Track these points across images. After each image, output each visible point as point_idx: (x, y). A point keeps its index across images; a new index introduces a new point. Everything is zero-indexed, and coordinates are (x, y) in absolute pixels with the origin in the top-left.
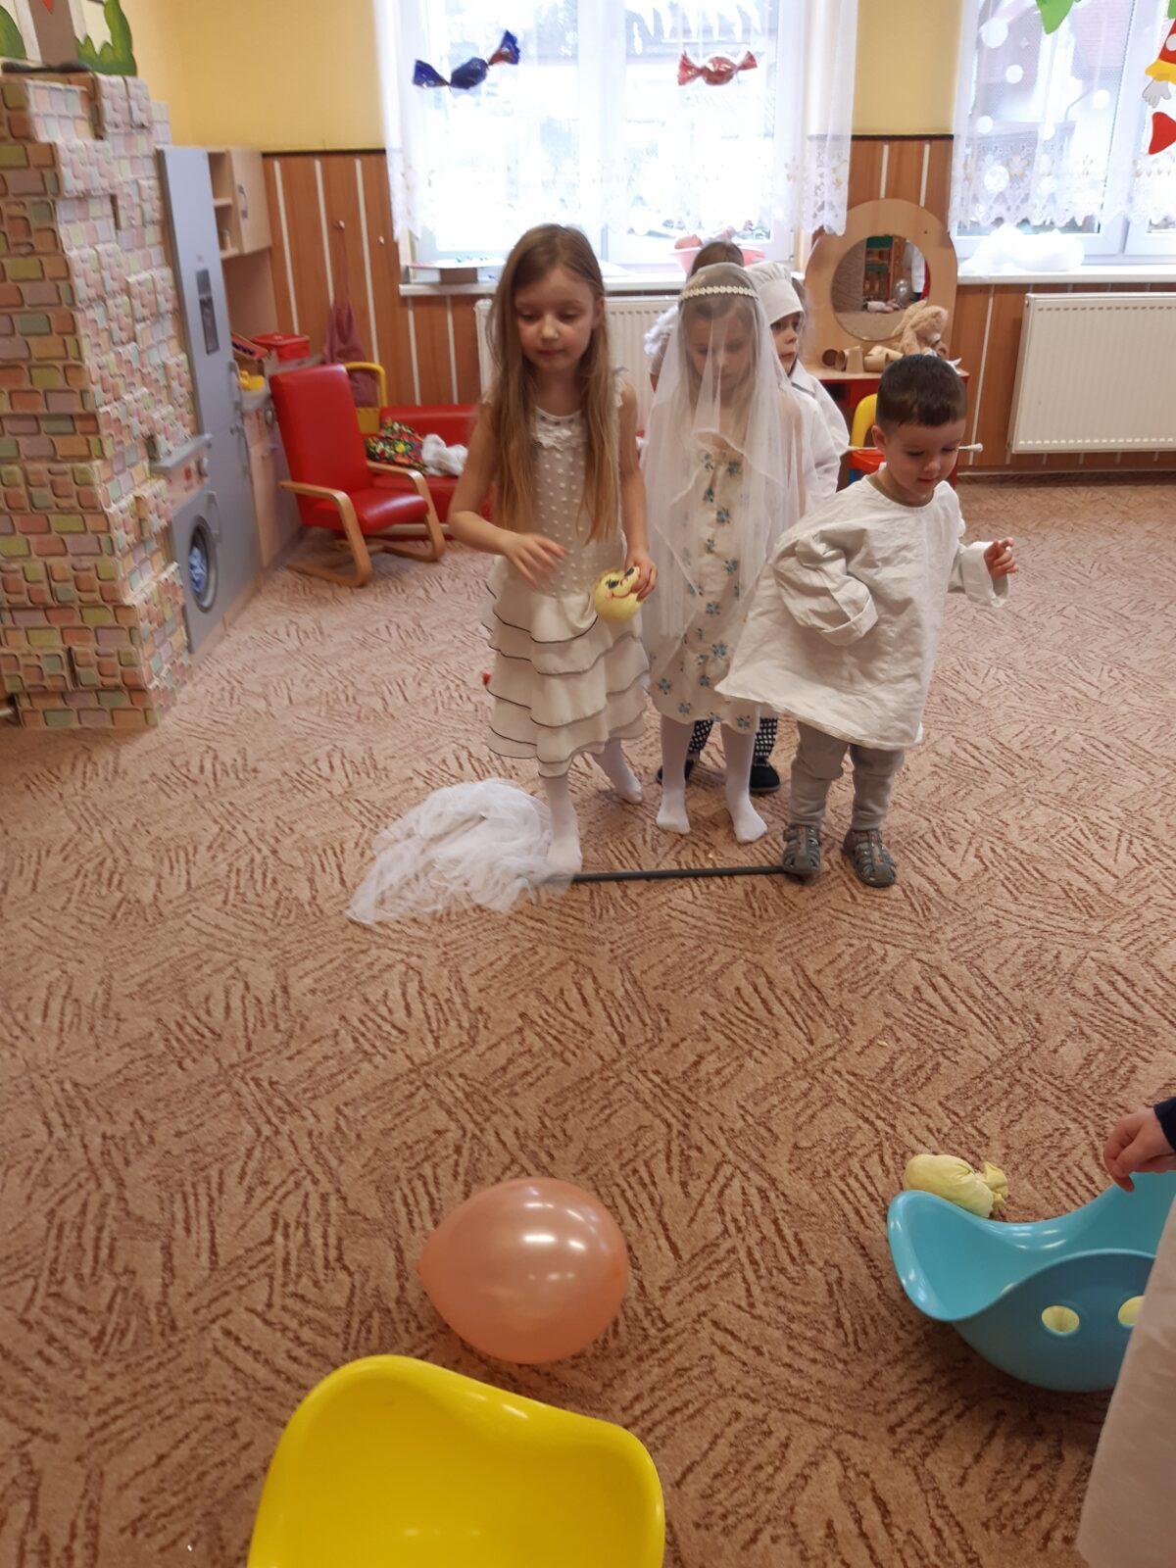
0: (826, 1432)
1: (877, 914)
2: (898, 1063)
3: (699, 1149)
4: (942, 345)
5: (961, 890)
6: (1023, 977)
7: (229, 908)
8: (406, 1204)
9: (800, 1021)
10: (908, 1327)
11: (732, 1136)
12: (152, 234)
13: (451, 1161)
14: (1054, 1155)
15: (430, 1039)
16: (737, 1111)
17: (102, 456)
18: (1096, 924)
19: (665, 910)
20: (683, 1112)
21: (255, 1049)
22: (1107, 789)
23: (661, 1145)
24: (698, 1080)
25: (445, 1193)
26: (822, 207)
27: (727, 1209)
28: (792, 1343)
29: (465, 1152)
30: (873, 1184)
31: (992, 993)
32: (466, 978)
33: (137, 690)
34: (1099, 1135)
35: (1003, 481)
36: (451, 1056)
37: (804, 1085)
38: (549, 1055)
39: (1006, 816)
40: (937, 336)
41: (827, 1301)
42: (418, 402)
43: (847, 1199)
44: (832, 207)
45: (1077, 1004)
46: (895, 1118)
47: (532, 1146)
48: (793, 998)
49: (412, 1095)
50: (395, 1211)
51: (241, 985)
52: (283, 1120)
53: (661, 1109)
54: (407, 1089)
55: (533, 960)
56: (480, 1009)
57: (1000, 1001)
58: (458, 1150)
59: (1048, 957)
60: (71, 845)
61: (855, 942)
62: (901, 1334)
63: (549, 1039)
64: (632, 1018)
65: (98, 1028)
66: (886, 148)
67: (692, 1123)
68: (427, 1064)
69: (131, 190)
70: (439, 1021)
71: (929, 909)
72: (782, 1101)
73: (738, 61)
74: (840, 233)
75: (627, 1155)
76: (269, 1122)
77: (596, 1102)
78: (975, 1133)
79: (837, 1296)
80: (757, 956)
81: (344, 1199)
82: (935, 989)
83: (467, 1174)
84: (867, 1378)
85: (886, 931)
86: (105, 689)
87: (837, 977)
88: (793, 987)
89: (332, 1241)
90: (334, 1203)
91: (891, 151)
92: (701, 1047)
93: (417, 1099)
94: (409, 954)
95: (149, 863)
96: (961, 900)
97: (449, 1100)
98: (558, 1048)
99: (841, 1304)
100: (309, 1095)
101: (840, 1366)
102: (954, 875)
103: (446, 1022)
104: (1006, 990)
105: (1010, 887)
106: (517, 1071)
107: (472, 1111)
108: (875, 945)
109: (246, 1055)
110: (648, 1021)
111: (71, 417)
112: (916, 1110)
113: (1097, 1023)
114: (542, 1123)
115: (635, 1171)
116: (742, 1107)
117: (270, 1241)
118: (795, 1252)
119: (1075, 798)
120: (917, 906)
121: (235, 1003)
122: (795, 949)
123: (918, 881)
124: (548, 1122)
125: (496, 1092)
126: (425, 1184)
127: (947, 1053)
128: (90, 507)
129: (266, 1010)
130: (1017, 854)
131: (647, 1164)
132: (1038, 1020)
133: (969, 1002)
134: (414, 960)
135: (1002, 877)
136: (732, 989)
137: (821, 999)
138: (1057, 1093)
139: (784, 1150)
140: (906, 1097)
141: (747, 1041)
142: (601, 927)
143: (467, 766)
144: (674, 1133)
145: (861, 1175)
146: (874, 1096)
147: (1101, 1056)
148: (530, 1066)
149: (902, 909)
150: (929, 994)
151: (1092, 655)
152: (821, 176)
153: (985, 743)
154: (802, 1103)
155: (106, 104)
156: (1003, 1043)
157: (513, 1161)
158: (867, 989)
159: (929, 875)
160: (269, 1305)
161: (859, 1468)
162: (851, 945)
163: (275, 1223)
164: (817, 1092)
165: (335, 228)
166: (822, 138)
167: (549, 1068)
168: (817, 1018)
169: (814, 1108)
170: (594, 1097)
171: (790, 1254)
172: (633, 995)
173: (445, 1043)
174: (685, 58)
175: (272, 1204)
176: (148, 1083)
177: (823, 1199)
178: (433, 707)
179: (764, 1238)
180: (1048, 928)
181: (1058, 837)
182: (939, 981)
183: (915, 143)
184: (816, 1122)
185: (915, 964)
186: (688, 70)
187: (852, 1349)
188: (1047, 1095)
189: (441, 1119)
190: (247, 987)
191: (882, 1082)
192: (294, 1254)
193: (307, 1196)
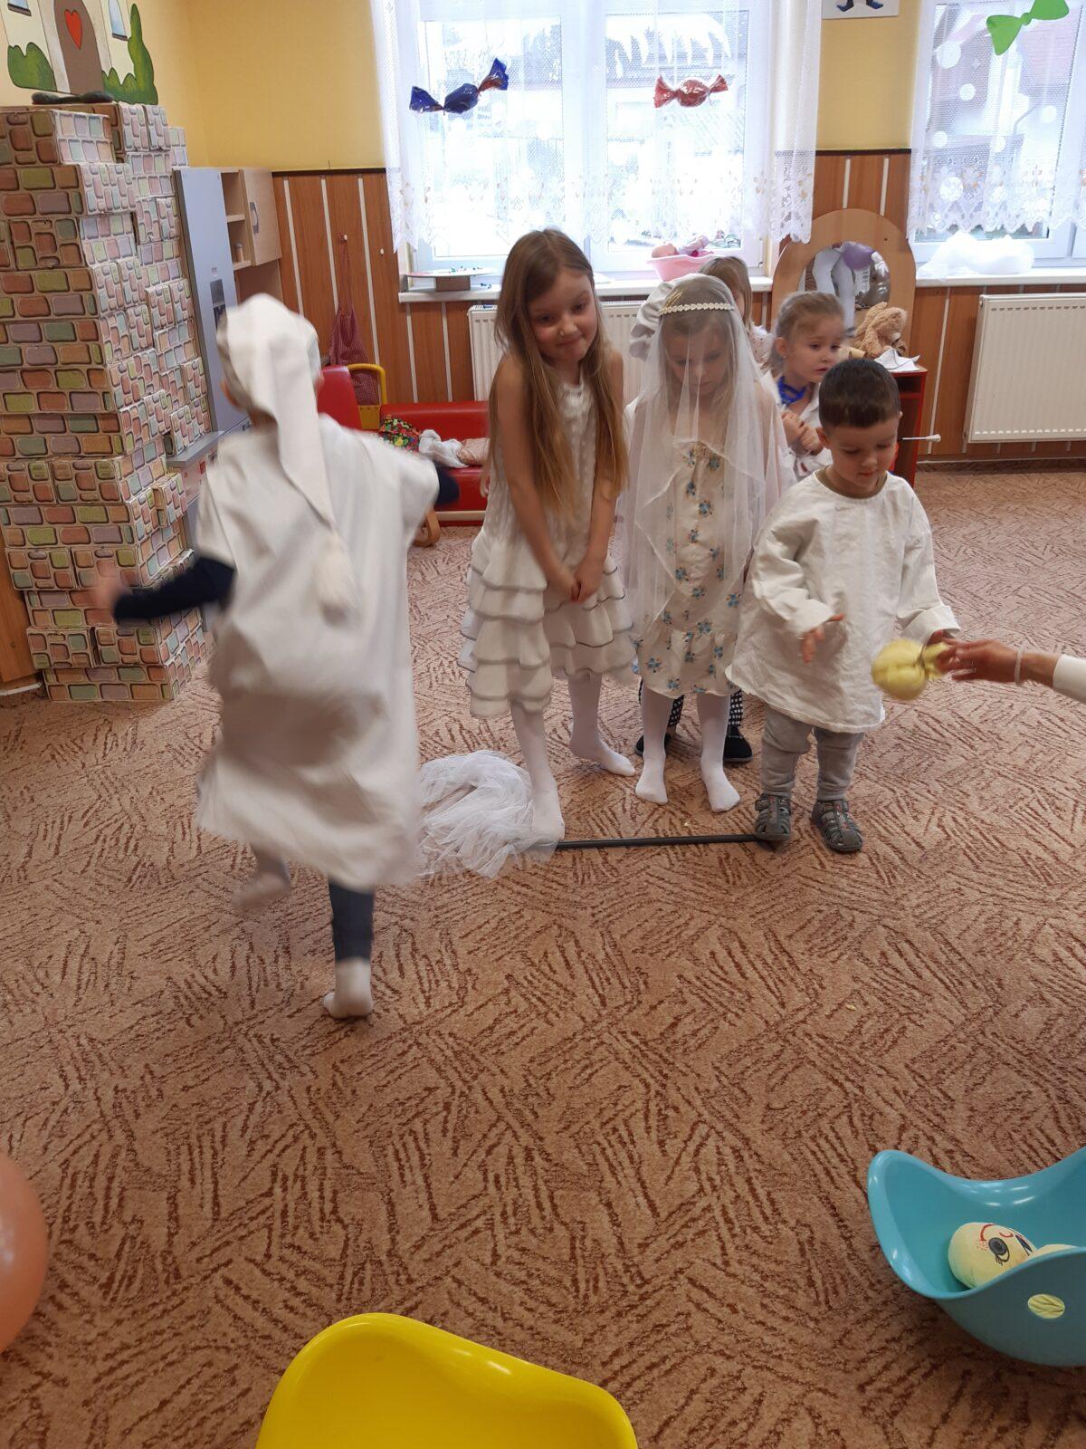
0: (797, 1390)
1: (844, 880)
2: (866, 1026)
3: (676, 1109)
4: (902, 343)
5: (924, 858)
6: (985, 944)
7: (236, 871)
8: (399, 1160)
9: (771, 984)
10: (878, 1287)
11: (708, 1096)
12: (170, 248)
13: (440, 1118)
14: (1016, 1118)
15: (421, 999)
16: (712, 1073)
17: (123, 453)
18: (1054, 891)
19: (644, 876)
20: (661, 1072)
21: (258, 1007)
22: (1063, 761)
23: (639, 1105)
24: (675, 1042)
25: (435, 1149)
26: (789, 217)
27: (703, 1168)
28: (766, 1301)
29: (454, 1109)
30: (842, 1145)
31: (955, 958)
32: (455, 940)
33: (154, 666)
34: (1059, 1098)
35: (959, 469)
36: (441, 1015)
37: (776, 1047)
38: (533, 1016)
39: (967, 787)
40: (897, 335)
41: (799, 1260)
42: (416, 400)
43: (818, 1159)
44: (798, 217)
45: (1037, 969)
46: (863, 1080)
47: (517, 1105)
48: (765, 963)
49: (404, 1053)
50: (387, 1165)
51: (246, 946)
52: (283, 1076)
53: (640, 1069)
54: (401, 1047)
55: (518, 923)
56: (469, 970)
57: (963, 966)
58: (447, 1107)
59: (1008, 924)
60: (92, 811)
61: (823, 908)
62: (871, 1293)
63: (534, 1000)
64: (612, 980)
65: (113, 987)
66: (848, 162)
67: (669, 1083)
68: (418, 1023)
69: (151, 208)
70: (430, 981)
71: (894, 877)
72: (755, 1063)
73: (709, 84)
74: (806, 241)
75: (608, 1114)
76: (270, 1077)
77: (578, 1062)
78: (940, 1095)
79: (808, 1255)
80: (731, 921)
81: (340, 1153)
82: (901, 955)
83: (455, 1130)
84: (837, 1337)
85: (854, 898)
86: (126, 666)
87: (807, 942)
88: (766, 952)
89: (328, 1194)
90: (329, 1156)
91: (852, 165)
92: (677, 1009)
93: (409, 1057)
94: (403, 917)
95: (163, 829)
96: (925, 868)
97: (439, 1058)
98: (542, 1009)
99: (812, 1262)
100: (308, 1051)
101: (812, 1324)
102: (918, 844)
103: (437, 982)
104: (969, 956)
105: (972, 855)
106: (506, 1031)
107: (460, 1069)
108: (843, 911)
109: (249, 1013)
110: (628, 984)
111: (95, 417)
112: (883, 1072)
113: (1057, 988)
114: (527, 1081)
115: (615, 1130)
116: (717, 1068)
117: (269, 1193)
118: (768, 1211)
119: (1032, 770)
120: (883, 874)
121: (240, 963)
122: (767, 915)
123: (883, 849)
124: (532, 1081)
125: (483, 1050)
126: (416, 1139)
127: (913, 1017)
128: (113, 499)
129: (268, 969)
130: (978, 824)
131: (626, 1122)
132: (1000, 985)
133: (934, 966)
134: (407, 923)
135: (964, 846)
136: (707, 952)
137: (792, 963)
138: (1018, 1056)
139: (757, 1110)
140: (874, 1059)
141: (721, 1004)
142: (584, 893)
143: (458, 738)
144: (653, 1093)
145: (831, 1135)
146: (843, 1058)
147: (1061, 1020)
148: (515, 1027)
149: (869, 876)
150: (895, 959)
151: (1046, 633)
152: (788, 188)
153: (945, 716)
154: (774, 1065)
155: (127, 129)
156: (966, 1007)
157: (499, 1119)
158: (836, 954)
159: (894, 843)
160: (268, 1256)
161: (831, 1425)
162: (820, 911)
163: (274, 1174)
164: (789, 1054)
165: (339, 241)
166: (789, 154)
167: (535, 1028)
168: (788, 983)
169: (786, 1070)
170: (577, 1057)
171: (763, 1213)
172: (613, 958)
173: (436, 1003)
174: (660, 82)
175: (271, 1157)
176: (158, 1038)
177: (795, 1159)
178: (428, 682)
179: (738, 1197)
180: (1009, 896)
181: (1016, 808)
182: (905, 947)
183: (876, 157)
184: (787, 1083)
185: (881, 929)
186: (664, 94)
187: (824, 1308)
188: (1009, 1058)
189: (431, 1077)
190: (252, 948)
191: (851, 1044)
192: (292, 1206)
193: (304, 1149)
